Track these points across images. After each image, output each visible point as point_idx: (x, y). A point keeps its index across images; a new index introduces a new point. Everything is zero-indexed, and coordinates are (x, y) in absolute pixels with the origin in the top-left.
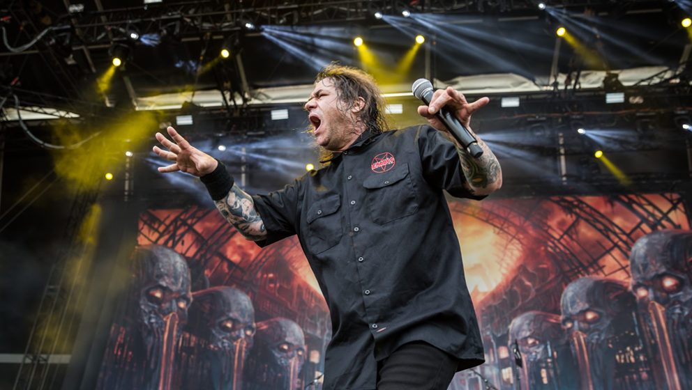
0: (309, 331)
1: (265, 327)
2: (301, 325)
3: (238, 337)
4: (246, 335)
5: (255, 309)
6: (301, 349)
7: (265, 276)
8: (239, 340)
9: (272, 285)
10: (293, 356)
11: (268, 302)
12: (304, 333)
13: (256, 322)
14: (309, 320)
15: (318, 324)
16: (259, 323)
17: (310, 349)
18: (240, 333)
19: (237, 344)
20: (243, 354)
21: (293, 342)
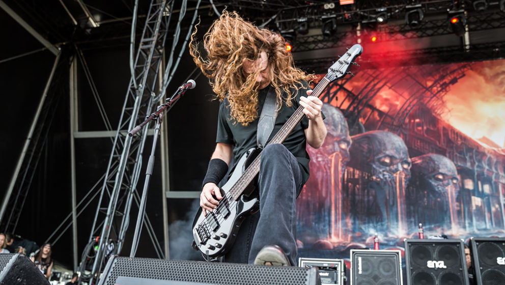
0: (459, 164)
1: (419, 162)
2: (452, 158)
3: (397, 170)
4: (404, 169)
5: (408, 147)
6: (456, 178)
7: (412, 121)
8: (398, 172)
9: (420, 128)
10: (448, 184)
11: (419, 141)
12: (456, 165)
13: (411, 157)
14: (458, 155)
15: (467, 158)
16: (413, 159)
17: (463, 178)
18: (398, 166)
19: (397, 176)
20: (403, 183)
21: (447, 173)
